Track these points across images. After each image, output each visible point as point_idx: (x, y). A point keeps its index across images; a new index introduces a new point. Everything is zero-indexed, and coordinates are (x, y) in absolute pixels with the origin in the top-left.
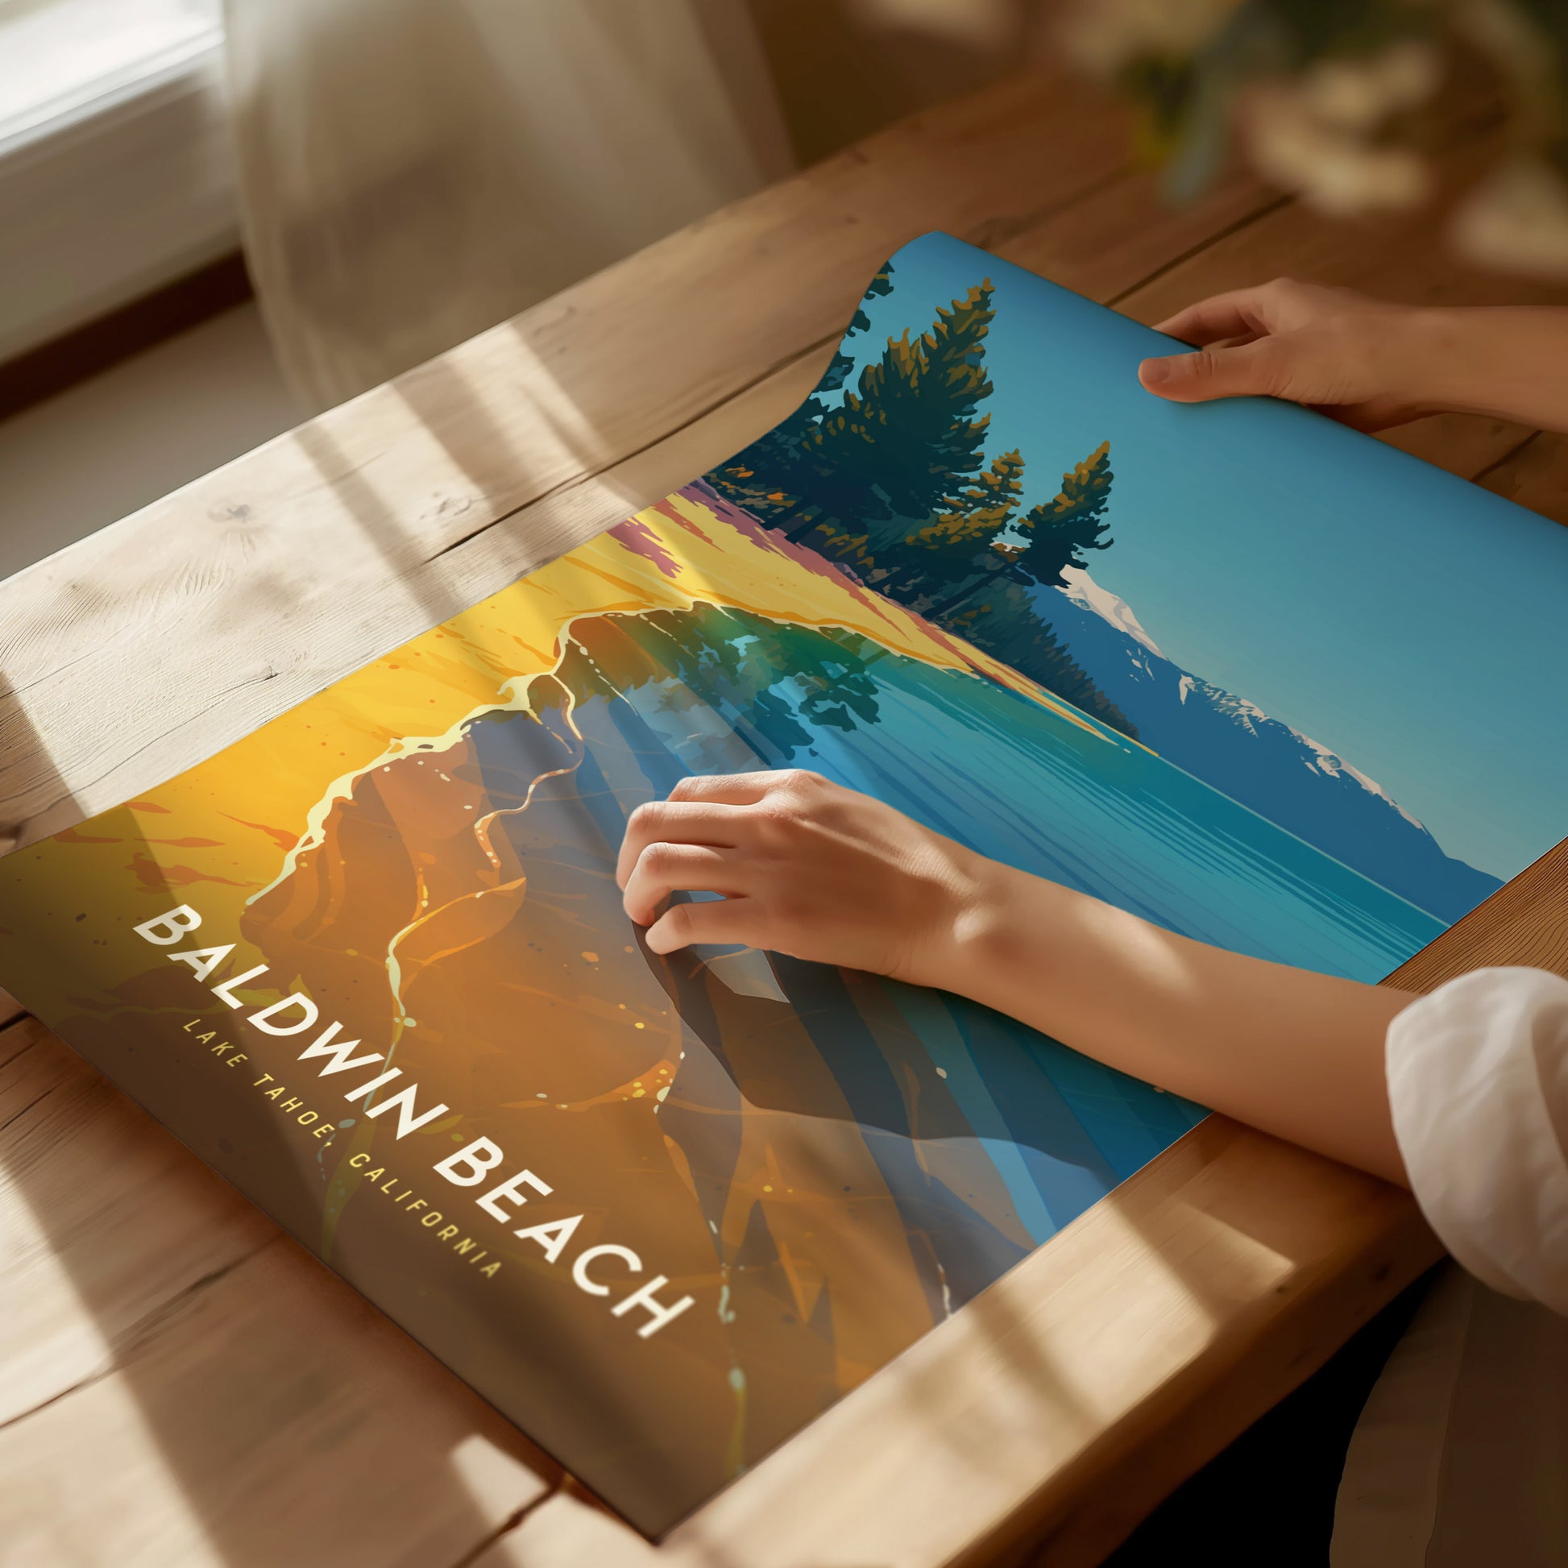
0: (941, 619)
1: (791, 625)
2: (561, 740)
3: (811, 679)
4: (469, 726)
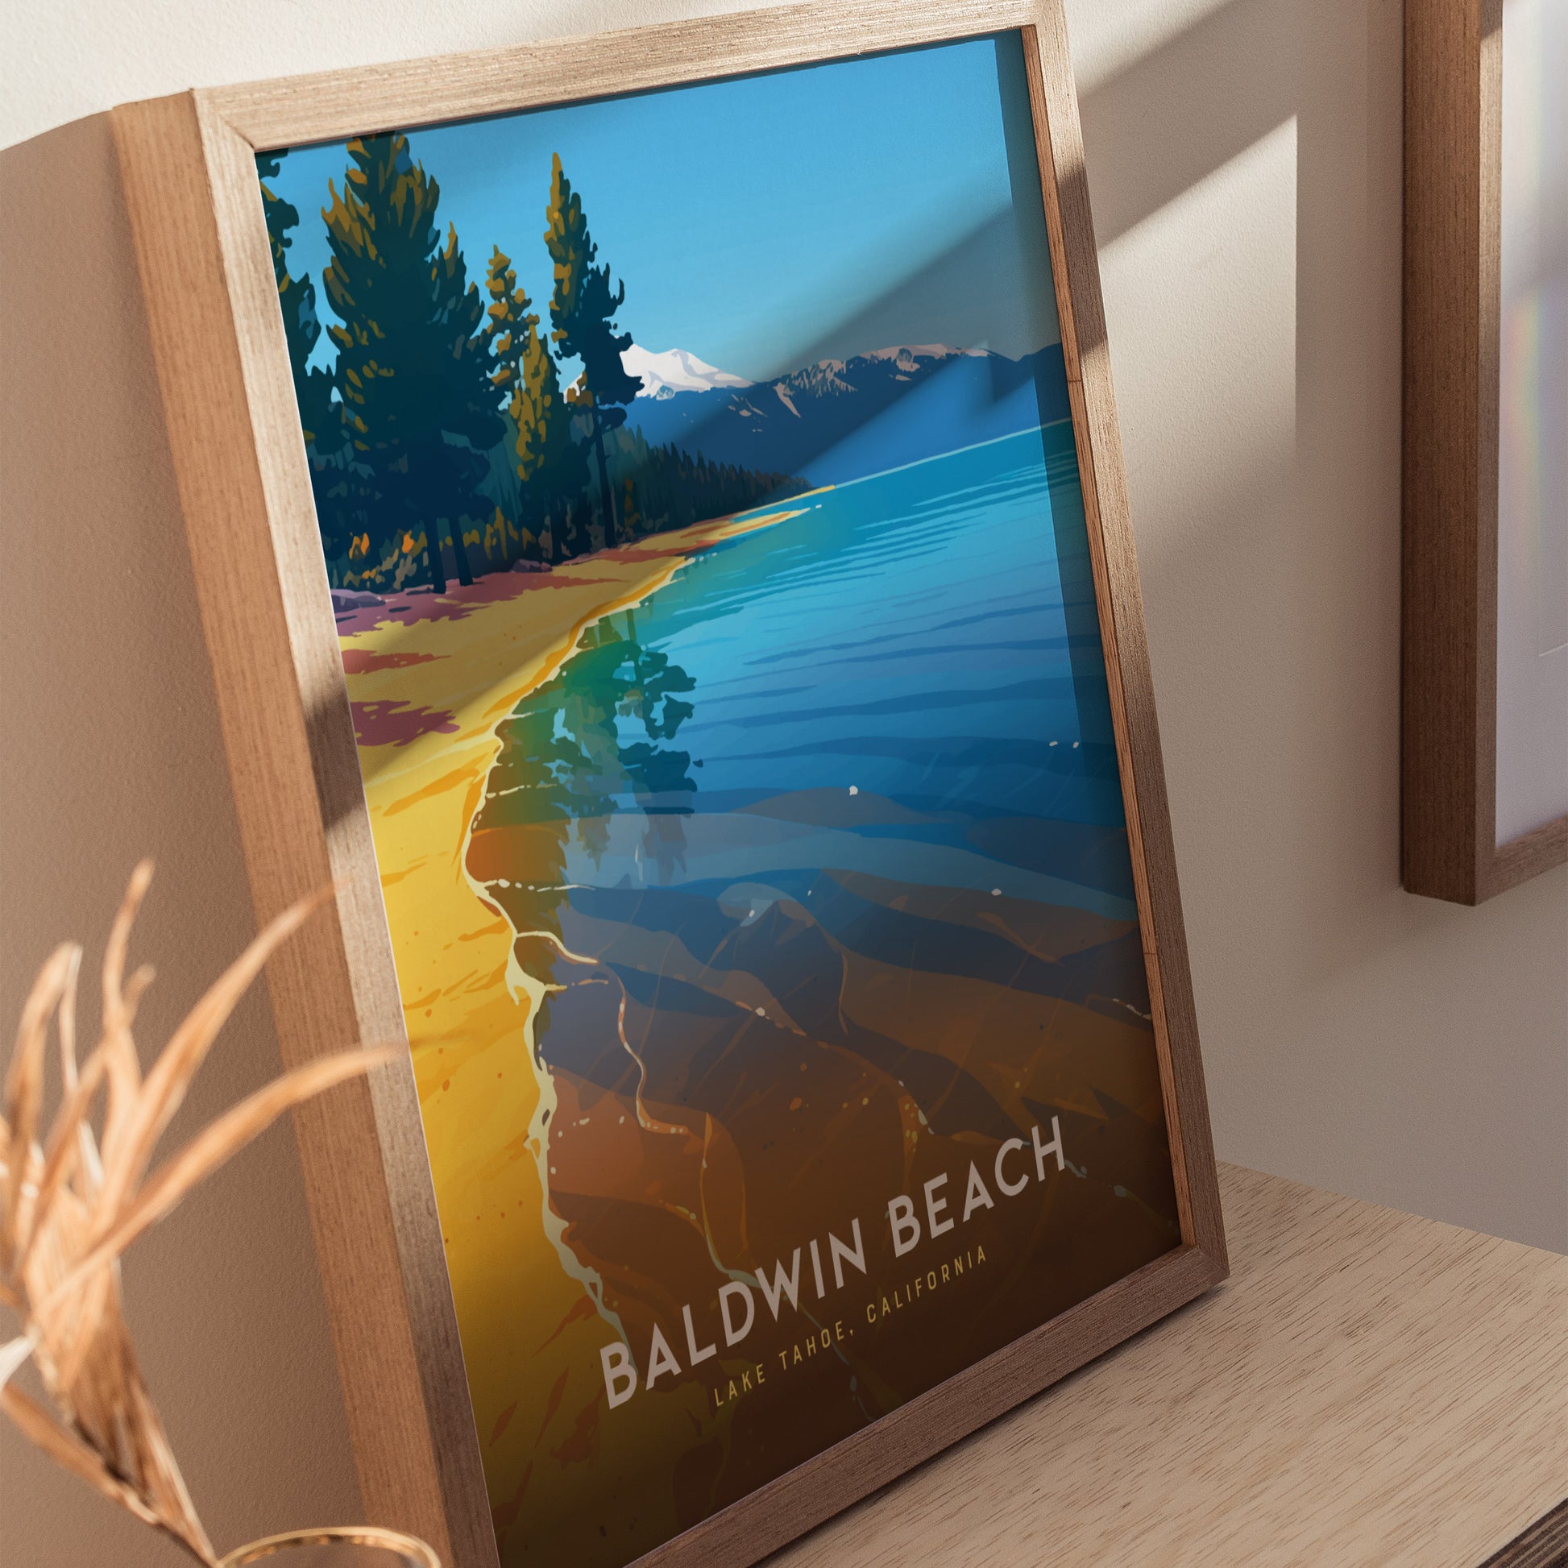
0: (620, 535)
1: (563, 668)
2: (590, 981)
3: (626, 700)
4: (541, 1059)
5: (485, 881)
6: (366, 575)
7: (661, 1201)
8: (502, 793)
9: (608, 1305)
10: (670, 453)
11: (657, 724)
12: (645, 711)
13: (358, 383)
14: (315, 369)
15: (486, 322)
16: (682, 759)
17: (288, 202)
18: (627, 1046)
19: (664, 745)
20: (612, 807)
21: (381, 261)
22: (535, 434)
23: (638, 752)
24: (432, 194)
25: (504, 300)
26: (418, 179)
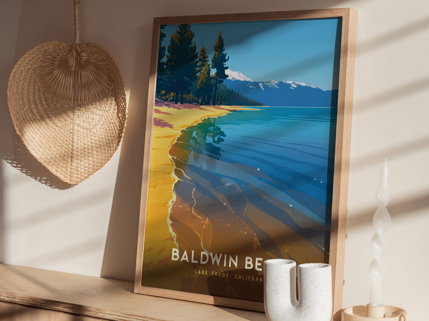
0: (216, 103)
1: (198, 124)
2: (188, 182)
3: (210, 134)
4: (175, 191)
5: (172, 156)
6: (163, 97)
7: (193, 229)
8: (179, 142)
9: (177, 241)
10: (231, 90)
11: (215, 140)
12: (213, 137)
13: (170, 65)
14: (162, 61)
15: (198, 59)
16: (220, 149)
17: (164, 33)
18: (193, 197)
19: (216, 145)
20: (202, 153)
21: (180, 45)
22: (203, 81)
23: (210, 144)
24: (193, 35)
25: (202, 56)
26: (191, 32)
